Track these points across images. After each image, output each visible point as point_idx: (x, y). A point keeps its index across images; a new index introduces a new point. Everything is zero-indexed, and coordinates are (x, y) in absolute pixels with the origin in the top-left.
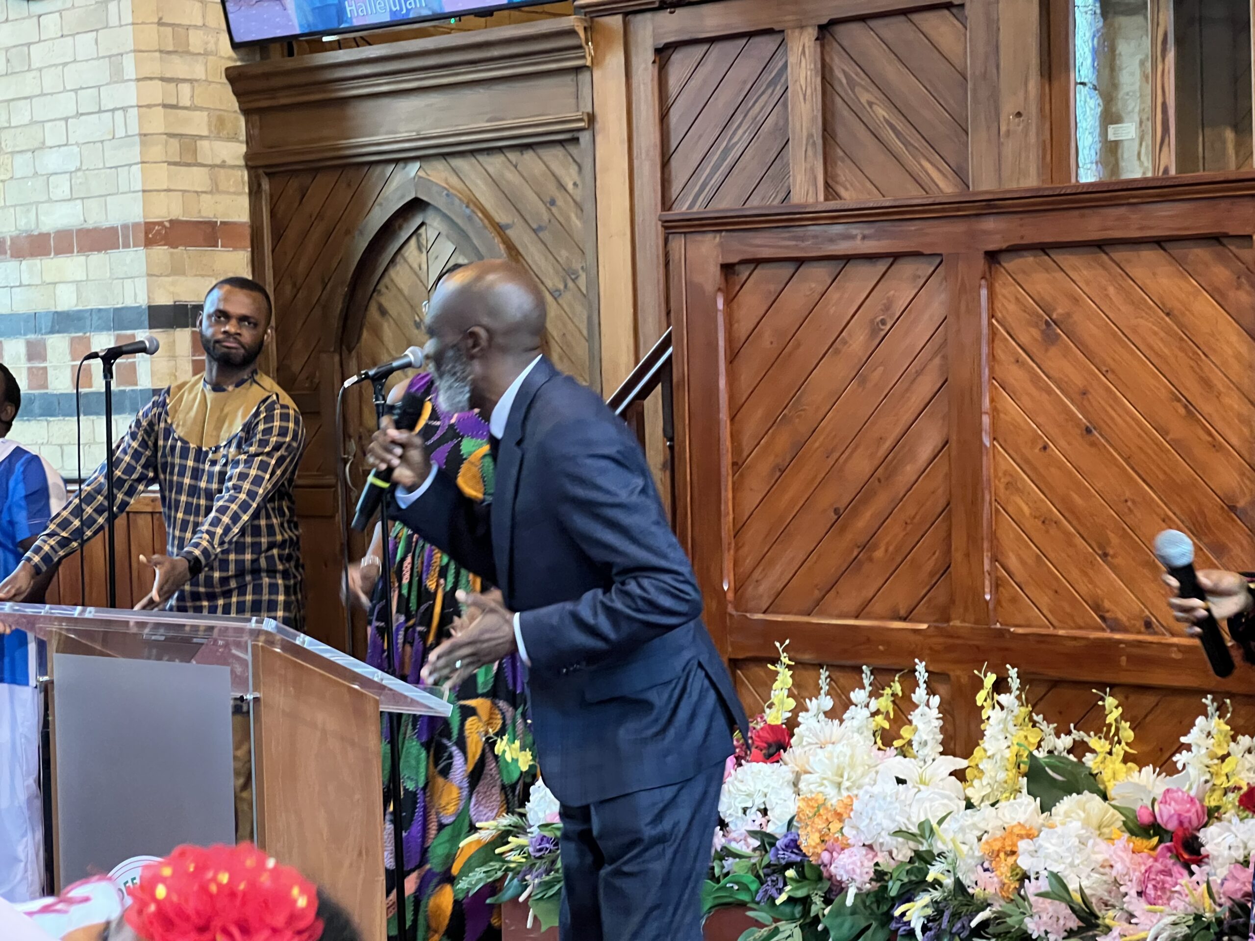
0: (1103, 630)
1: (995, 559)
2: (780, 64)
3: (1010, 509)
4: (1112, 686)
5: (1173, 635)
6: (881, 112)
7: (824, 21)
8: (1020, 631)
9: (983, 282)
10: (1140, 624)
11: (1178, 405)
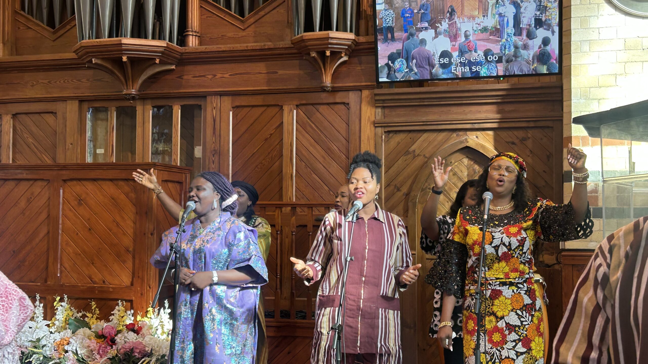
0: (91, 284)
1: (61, 265)
3: (67, 251)
5: (110, 285)
6: (31, 140)
7: (14, 113)
8: (68, 285)
9: (61, 188)
10: (102, 282)
11: (115, 223)
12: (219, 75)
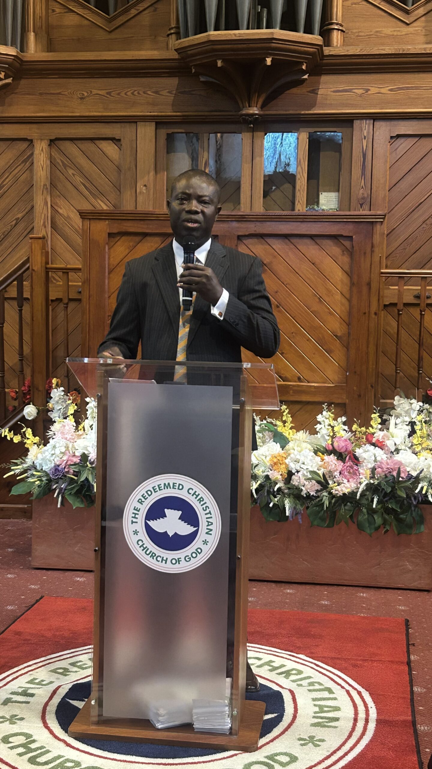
0: (282, 381)
2: (29, 154)
4: (284, 401)
5: (309, 382)
6: (78, 179)
7: (53, 138)
10: (296, 379)
11: (316, 298)
12: (373, 90)
